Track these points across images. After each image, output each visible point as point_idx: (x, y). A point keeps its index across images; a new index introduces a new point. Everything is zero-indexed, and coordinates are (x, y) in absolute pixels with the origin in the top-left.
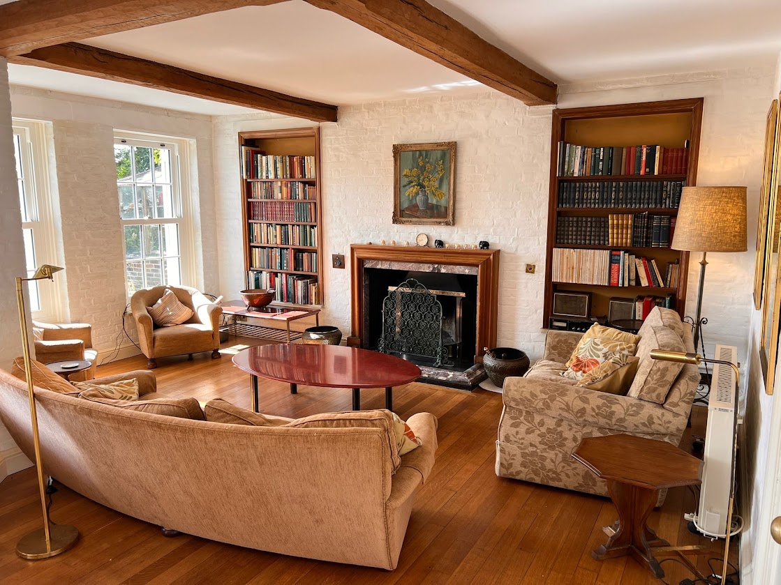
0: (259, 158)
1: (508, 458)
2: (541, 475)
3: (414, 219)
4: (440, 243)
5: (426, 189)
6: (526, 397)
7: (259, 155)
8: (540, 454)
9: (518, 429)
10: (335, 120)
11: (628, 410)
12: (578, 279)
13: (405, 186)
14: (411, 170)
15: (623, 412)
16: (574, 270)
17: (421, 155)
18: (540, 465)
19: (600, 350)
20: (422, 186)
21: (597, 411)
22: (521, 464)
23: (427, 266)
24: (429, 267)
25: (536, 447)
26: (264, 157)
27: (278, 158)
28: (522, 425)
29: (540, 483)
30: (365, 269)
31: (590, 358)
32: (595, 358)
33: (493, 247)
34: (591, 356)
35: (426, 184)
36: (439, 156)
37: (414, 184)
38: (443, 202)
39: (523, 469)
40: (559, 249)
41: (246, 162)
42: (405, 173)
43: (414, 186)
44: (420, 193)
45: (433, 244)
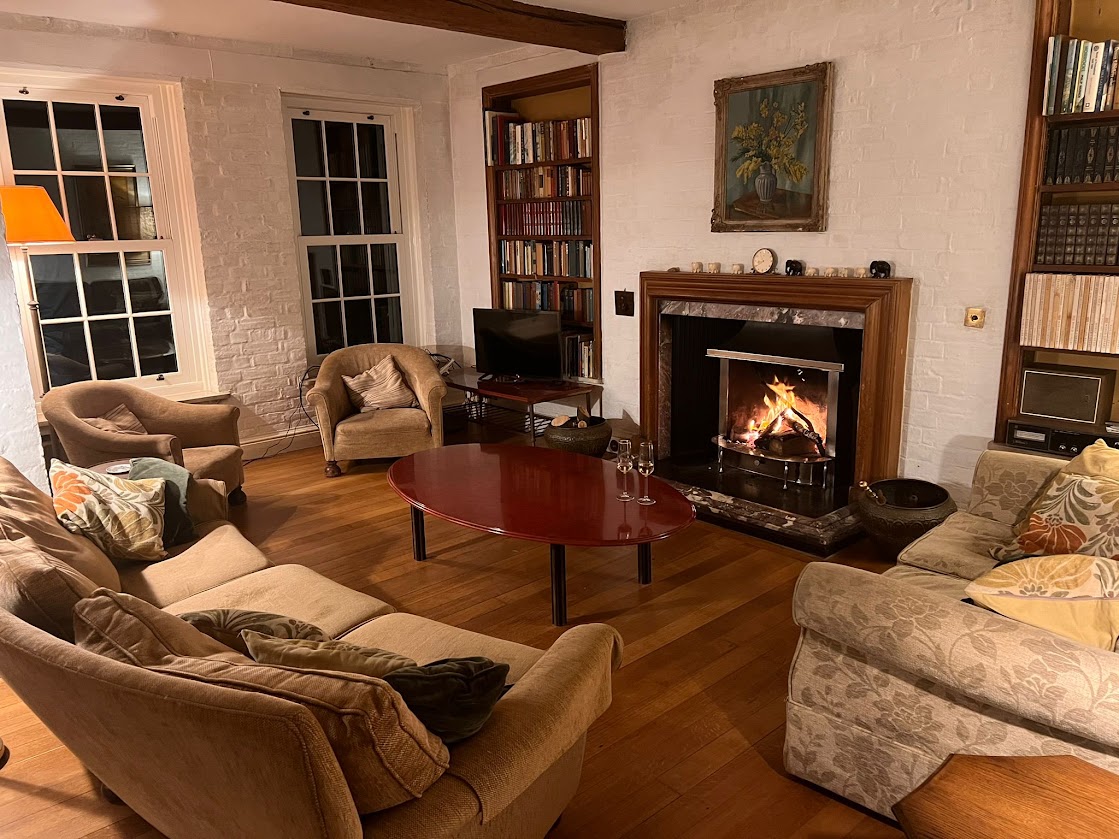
0: (511, 130)
1: (807, 740)
2: (879, 794)
3: (750, 222)
4: (795, 266)
5: (774, 161)
6: (842, 618)
7: (511, 125)
8: (876, 746)
9: (830, 682)
10: (622, 48)
11: (1102, 691)
12: (1081, 339)
13: (735, 159)
14: (746, 127)
15: (1086, 693)
16: (1073, 321)
17: (764, 96)
18: (876, 772)
19: (1093, 507)
20: (765, 157)
21: (1014, 680)
22: (834, 759)
23: (768, 309)
24: (772, 314)
25: (868, 728)
26: (519, 128)
27: (538, 127)
28: (838, 675)
29: (876, 810)
30: (662, 315)
31: (1065, 522)
32: (1077, 524)
33: (899, 272)
34: (1070, 519)
35: (773, 152)
36: (798, 96)
37: (751, 153)
38: (804, 186)
39: (838, 771)
40: (1041, 276)
41: (492, 137)
42: (735, 134)
43: (750, 158)
44: (762, 171)
45: (781, 268)
